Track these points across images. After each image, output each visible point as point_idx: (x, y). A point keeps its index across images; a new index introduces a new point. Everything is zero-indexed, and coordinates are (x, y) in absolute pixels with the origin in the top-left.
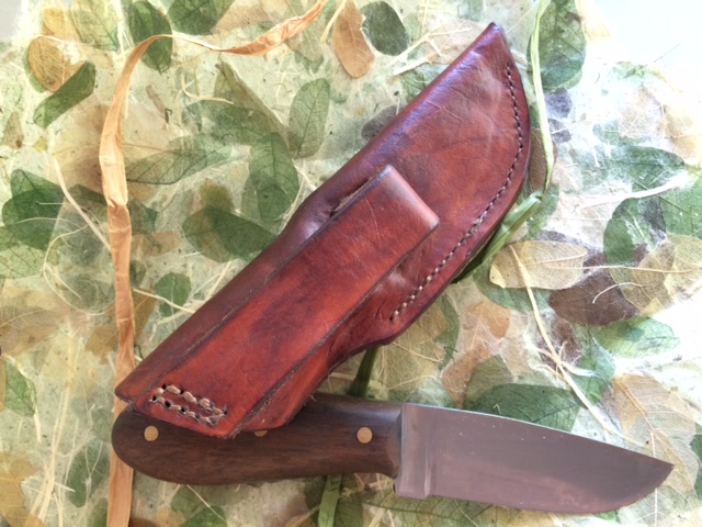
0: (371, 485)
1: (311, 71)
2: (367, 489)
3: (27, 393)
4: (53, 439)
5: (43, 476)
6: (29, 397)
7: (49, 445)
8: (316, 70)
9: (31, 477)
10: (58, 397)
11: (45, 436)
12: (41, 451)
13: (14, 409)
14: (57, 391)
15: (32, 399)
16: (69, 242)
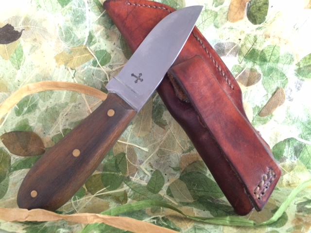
0: (131, 177)
2: (128, 177)
3: (21, 59)
4: (22, 84)
6: (20, 62)
7: (19, 85)
9: (5, 93)
10: (32, 69)
11: (19, 81)
12: (14, 86)
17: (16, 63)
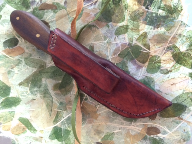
0: (127, 44)
1: (22, 62)
2: (128, 45)
3: (108, 135)
4: (120, 127)
5: (130, 129)
6: (110, 134)
7: (122, 128)
8: (22, 61)
9: (131, 132)
10: (109, 126)
11: (120, 129)
12: (124, 130)
13: (113, 138)
14: (108, 126)
15: (110, 133)
16: (69, 125)
17: (112, 136)
